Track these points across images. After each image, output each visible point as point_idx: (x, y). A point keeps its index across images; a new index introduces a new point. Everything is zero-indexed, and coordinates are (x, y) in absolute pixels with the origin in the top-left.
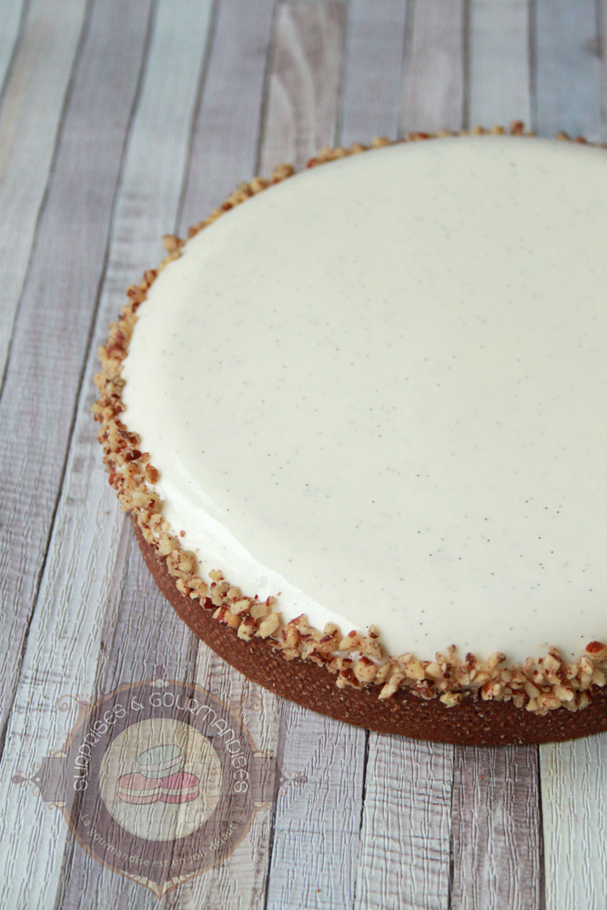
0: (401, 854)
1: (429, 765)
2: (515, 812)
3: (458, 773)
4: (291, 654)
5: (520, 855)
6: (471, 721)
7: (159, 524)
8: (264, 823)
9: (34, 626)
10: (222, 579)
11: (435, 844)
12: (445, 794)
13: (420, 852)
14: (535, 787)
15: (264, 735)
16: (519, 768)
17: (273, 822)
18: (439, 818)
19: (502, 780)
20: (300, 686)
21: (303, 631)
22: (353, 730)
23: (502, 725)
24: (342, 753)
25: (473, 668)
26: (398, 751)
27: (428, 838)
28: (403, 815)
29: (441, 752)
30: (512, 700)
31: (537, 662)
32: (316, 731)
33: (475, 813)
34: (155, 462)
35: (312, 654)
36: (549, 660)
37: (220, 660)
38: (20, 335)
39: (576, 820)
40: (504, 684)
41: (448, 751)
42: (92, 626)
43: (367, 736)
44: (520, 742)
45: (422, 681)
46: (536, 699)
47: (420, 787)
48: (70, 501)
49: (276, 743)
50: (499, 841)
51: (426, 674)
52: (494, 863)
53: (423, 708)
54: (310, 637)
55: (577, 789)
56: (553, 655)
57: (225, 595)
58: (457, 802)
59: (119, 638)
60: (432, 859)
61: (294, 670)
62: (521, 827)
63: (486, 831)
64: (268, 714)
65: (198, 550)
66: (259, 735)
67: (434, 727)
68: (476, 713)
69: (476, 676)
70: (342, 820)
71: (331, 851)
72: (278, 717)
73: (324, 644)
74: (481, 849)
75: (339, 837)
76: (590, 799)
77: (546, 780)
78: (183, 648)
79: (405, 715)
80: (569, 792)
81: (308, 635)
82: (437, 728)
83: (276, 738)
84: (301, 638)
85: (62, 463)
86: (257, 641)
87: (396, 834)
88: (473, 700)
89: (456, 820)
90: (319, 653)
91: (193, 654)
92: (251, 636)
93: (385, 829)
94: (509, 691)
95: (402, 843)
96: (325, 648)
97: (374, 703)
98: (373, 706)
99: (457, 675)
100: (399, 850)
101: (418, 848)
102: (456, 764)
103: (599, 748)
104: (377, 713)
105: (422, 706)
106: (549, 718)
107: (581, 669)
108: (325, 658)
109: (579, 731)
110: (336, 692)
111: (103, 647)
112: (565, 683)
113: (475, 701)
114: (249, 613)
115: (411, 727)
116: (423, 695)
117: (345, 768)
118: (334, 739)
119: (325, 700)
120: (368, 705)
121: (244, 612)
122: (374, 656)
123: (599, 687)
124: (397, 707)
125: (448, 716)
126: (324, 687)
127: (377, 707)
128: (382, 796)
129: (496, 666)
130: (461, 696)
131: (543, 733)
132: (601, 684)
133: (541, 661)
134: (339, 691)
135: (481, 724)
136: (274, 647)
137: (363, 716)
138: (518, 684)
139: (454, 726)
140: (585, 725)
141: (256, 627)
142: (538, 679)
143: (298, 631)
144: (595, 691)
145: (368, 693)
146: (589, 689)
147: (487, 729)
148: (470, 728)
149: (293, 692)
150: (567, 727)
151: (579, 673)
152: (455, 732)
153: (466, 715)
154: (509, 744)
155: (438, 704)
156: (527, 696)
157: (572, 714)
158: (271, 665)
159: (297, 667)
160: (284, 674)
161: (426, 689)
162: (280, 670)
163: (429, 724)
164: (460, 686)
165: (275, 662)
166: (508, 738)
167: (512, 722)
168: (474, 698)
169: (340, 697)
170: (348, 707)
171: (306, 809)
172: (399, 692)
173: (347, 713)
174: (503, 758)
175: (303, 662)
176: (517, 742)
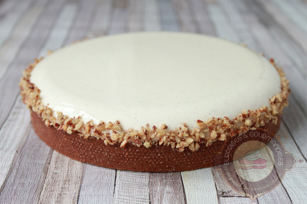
0: (130, 200)
1: (140, 178)
2: (173, 187)
3: (151, 180)
4: (87, 136)
5: (177, 199)
6: (155, 158)
7: (39, 104)
8: (76, 194)
10: (62, 114)
11: (143, 197)
12: (146, 184)
13: (138, 200)
14: (181, 182)
15: (77, 172)
16: (174, 178)
17: (79, 193)
18: (144, 190)
19: (168, 180)
20: (91, 153)
21: (91, 125)
22: (111, 170)
23: (167, 160)
24: (107, 176)
25: (156, 131)
26: (128, 175)
27: (140, 195)
28: (130, 190)
30: (170, 146)
31: (179, 129)
32: (96, 171)
33: (158, 188)
34: (40, 88)
35: (95, 132)
36: (183, 128)
37: (61, 155)
39: (197, 189)
40: (167, 136)
41: (147, 175)
42: (14, 147)
43: (116, 172)
44: (174, 169)
45: (137, 136)
46: (179, 143)
47: (137, 183)
49: (81, 174)
50: (168, 195)
51: (138, 133)
52: (167, 201)
53: (138, 152)
54: (94, 127)
55: (196, 182)
56: (185, 126)
57: (63, 118)
58: (151, 186)
59: (23, 150)
60: (142, 201)
61: (88, 145)
62: (176, 191)
63: (163, 193)
64: (78, 167)
65: (53, 107)
66: (74, 173)
67: (141, 163)
68: (157, 154)
69: (156, 135)
70: (107, 192)
71: (102, 200)
72: (82, 168)
73: (99, 126)
74: (161, 197)
75: (106, 196)
76: (202, 184)
77: (185, 180)
78: (47, 152)
79: (130, 158)
80: (193, 182)
81: (93, 126)
83: (81, 173)
84: (91, 127)
86: (74, 133)
87: (128, 195)
89: (151, 190)
90: (97, 131)
91: (51, 153)
92: (72, 131)
93: (123, 193)
94: (169, 140)
95: (130, 197)
96: (99, 128)
98: (118, 155)
99: (150, 134)
101: (136, 198)
102: (150, 177)
103: (203, 172)
104: (119, 159)
105: (137, 152)
106: (184, 157)
107: (196, 131)
108: (100, 133)
109: (195, 165)
110: (104, 152)
111: (17, 152)
112: (190, 136)
113: (157, 147)
114: (72, 122)
115: (133, 164)
116: (137, 144)
117: (108, 179)
118: (104, 173)
119: (100, 157)
120: (116, 155)
121: (69, 122)
122: (118, 130)
123: (202, 138)
124: (127, 154)
125: (147, 156)
126: (100, 150)
127: (120, 156)
128: (122, 185)
129: (164, 129)
130: (151, 143)
131: (182, 165)
132: (203, 136)
133: (180, 128)
134: (105, 151)
135: (159, 160)
136: (81, 135)
137: (114, 162)
138: (173, 137)
139: (149, 161)
140: (197, 162)
141: (74, 127)
142: (180, 135)
143: (90, 125)
144: (201, 141)
145: (116, 149)
146: (199, 140)
147: (161, 162)
148: (155, 162)
149: (88, 158)
150: (191, 163)
151: (195, 133)
152: (149, 165)
153: (153, 155)
154: (170, 171)
155: (143, 150)
156: (176, 142)
157: (193, 156)
158: (80, 147)
159: (89, 143)
160: (84, 149)
161: (138, 140)
162: (83, 148)
163: (139, 162)
164: (151, 139)
165: (81, 144)
166: (169, 168)
167: (171, 159)
168: (156, 145)
169: (105, 154)
170: (109, 159)
171: (92, 189)
172: (128, 145)
173: (108, 162)
174: (168, 176)
175: (92, 139)
176: (173, 169)
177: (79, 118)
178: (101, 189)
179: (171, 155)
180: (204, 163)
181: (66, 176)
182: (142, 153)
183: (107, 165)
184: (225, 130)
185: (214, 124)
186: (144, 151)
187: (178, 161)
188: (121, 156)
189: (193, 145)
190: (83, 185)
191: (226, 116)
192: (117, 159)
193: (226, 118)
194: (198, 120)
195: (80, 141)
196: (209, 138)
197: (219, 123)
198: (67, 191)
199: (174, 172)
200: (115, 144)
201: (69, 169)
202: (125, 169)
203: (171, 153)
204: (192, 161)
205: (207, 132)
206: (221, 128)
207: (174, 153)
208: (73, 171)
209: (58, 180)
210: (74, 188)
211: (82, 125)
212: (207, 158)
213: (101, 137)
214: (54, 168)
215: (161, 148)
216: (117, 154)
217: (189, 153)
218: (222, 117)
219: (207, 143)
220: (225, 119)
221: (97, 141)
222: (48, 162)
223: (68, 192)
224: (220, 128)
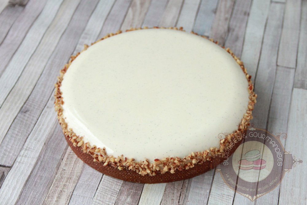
1: (116, 185)
2: (133, 199)
3: (122, 188)
4: (85, 152)
6: (127, 175)
7: (61, 115)
8: (71, 192)
9: (30, 136)
10: (72, 130)
11: (111, 204)
12: (117, 192)
14: (140, 194)
15: (78, 171)
16: (138, 189)
17: (73, 192)
18: (114, 198)
19: (132, 191)
20: (88, 160)
21: (88, 146)
22: (100, 173)
23: (134, 177)
24: (95, 178)
25: (126, 161)
26: (109, 180)
27: (109, 202)
28: (105, 196)
29: (120, 182)
30: (136, 171)
31: (142, 162)
32: (91, 172)
33: (123, 198)
34: (64, 100)
35: (89, 152)
36: (145, 162)
37: (72, 151)
38: (48, 64)
39: (147, 203)
40: (133, 166)
41: (121, 182)
42: (44, 139)
43: (103, 175)
45: (113, 163)
46: (141, 171)
47: (112, 190)
48: (48, 107)
49: (80, 174)
51: (114, 161)
53: (115, 170)
55: (151, 196)
56: (147, 161)
57: (72, 135)
58: (119, 194)
59: (49, 142)
61: (86, 156)
62: (133, 203)
63: (124, 203)
64: (80, 166)
65: (68, 122)
66: (76, 171)
68: (128, 173)
69: (127, 163)
70: (90, 194)
71: (85, 201)
72: (82, 167)
75: (88, 198)
76: (153, 199)
77: (143, 193)
78: (64, 147)
79: (111, 171)
80: (148, 196)
81: (89, 147)
82: (119, 175)
83: (80, 172)
84: (87, 148)
85: (48, 98)
86: (77, 147)
87: (102, 200)
88: (126, 169)
89: (118, 199)
91: (66, 149)
92: (76, 145)
93: (100, 198)
94: (134, 168)
95: (103, 202)
96: (92, 151)
98: (103, 167)
99: (122, 162)
100: (101, 204)
101: (106, 204)
102: (123, 185)
103: (159, 187)
104: (105, 170)
107: (153, 165)
108: (92, 154)
111: (45, 144)
112: (149, 168)
116: (114, 166)
117: (95, 182)
118: (95, 175)
119: (93, 164)
121: (76, 139)
123: (158, 170)
124: (109, 169)
128: (101, 190)
129: (132, 160)
130: (123, 168)
131: (145, 181)
135: (129, 176)
136: (82, 149)
138: (137, 167)
139: (123, 175)
140: (156, 180)
141: (78, 144)
142: (142, 166)
146: (155, 171)
148: (127, 177)
149: (86, 161)
152: (123, 177)
153: (125, 173)
154: (137, 182)
156: (139, 170)
160: (84, 157)
162: (83, 155)
163: (117, 174)
164: (123, 165)
165: (82, 153)
167: (137, 177)
170: (98, 167)
171: (82, 191)
172: (109, 165)
174: (135, 185)
176: (139, 182)
177: (81, 137)
178: (87, 191)
180: (161, 181)
181: (70, 174)
183: (97, 170)
184: (174, 166)
185: (167, 162)
188: (105, 168)
189: (150, 174)
190: (77, 186)
191: (178, 156)
192: (103, 169)
194: (156, 159)
196: (162, 170)
197: (171, 161)
200: (100, 163)
201: (74, 167)
202: (109, 175)
204: (152, 179)
205: (161, 166)
208: (76, 169)
209: (64, 176)
211: (82, 143)
212: (164, 178)
214: (64, 165)
215: (130, 171)
218: (175, 157)
219: (161, 173)
220: (177, 158)
222: (62, 158)
223: (66, 190)
224: (171, 165)
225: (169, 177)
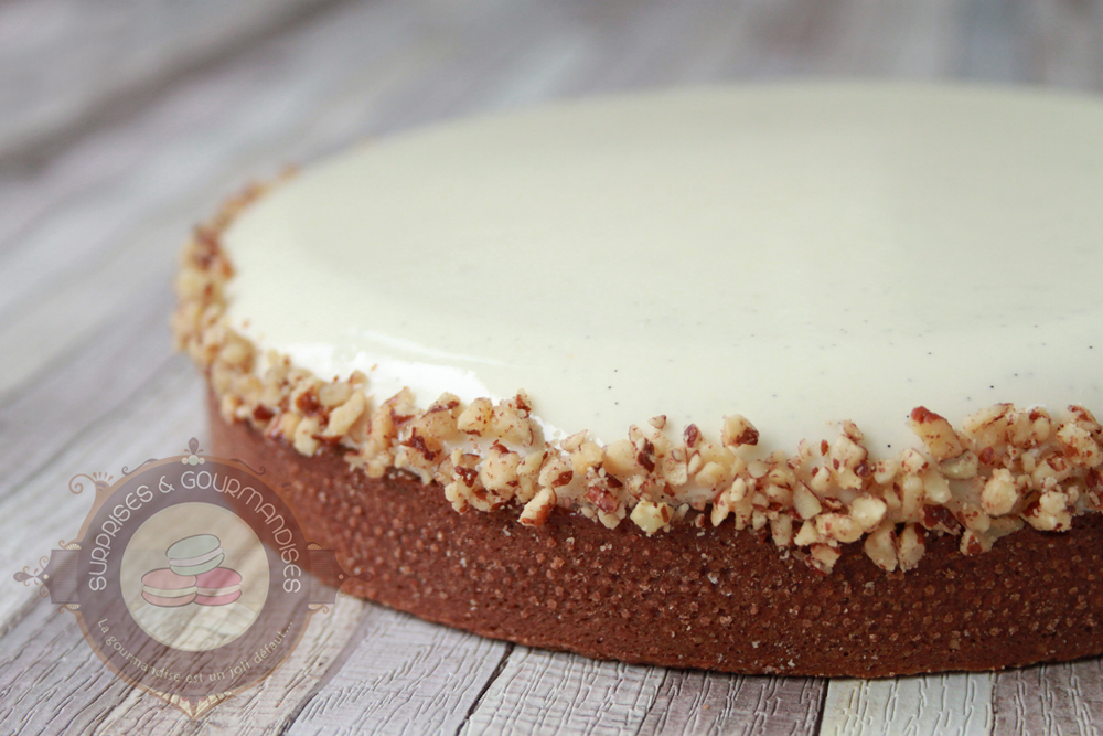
1: (611, 690)
3: (662, 701)
4: (376, 465)
6: (695, 594)
7: (214, 320)
10: (285, 363)
12: (630, 719)
15: (322, 641)
16: (782, 704)
19: (747, 711)
20: (397, 553)
21: (401, 411)
22: (484, 646)
23: (754, 611)
24: (454, 667)
25: (696, 451)
26: (558, 672)
29: (639, 677)
30: (768, 526)
31: (818, 450)
32: (416, 642)
35: (410, 444)
36: (839, 446)
40: (751, 482)
43: (508, 654)
44: (791, 664)
45: (597, 470)
46: (813, 521)
47: (585, 709)
49: (338, 651)
53: (608, 559)
55: (895, 731)
56: (851, 438)
57: (286, 383)
61: (385, 513)
64: (340, 620)
65: (262, 335)
66: (311, 641)
67: (625, 614)
68: (704, 572)
69: (699, 469)
72: (355, 624)
73: (430, 418)
77: (833, 720)
79: (573, 584)
80: (877, 733)
81: (407, 418)
84: (398, 421)
86: (325, 447)
90: (420, 439)
92: (315, 437)
94: (760, 499)
96: (431, 426)
97: (517, 562)
98: (515, 568)
99: (665, 464)
102: (663, 691)
103: (946, 692)
104: (523, 589)
105: (603, 555)
106: (845, 603)
107: (903, 464)
108: (432, 450)
109: (907, 654)
110: (454, 548)
112: (870, 487)
113: (699, 535)
114: (317, 395)
115: (585, 619)
116: (601, 514)
117: (453, 682)
118: (446, 652)
119: (437, 576)
120: (509, 570)
121: (308, 395)
122: (518, 440)
123: (939, 508)
124: (556, 563)
125: (651, 580)
126: (434, 540)
127: (524, 571)
128: (506, 713)
129: (739, 441)
130: (670, 512)
131: (835, 645)
132: (940, 495)
133: (825, 448)
134: (458, 543)
135: (714, 605)
136: (353, 462)
137: (500, 604)
138: (780, 486)
139: (662, 609)
140: (918, 638)
141: (325, 421)
142: (819, 481)
143: (392, 412)
144: (930, 519)
145: (508, 534)
146: (919, 515)
147: (725, 620)
148: (694, 616)
149: (386, 577)
150: (883, 638)
151: (899, 475)
152: (666, 629)
153: (685, 579)
154: (769, 669)
155: (631, 547)
156: (798, 516)
157: (892, 602)
158: (352, 521)
159: (392, 505)
160: (371, 535)
161: (607, 492)
162: (365, 526)
163: (616, 608)
164: (669, 490)
165: (357, 510)
166: (767, 651)
167: (773, 604)
168: (698, 525)
169: (460, 558)
170: (475, 584)
171: (356, 716)
172: (558, 517)
173: (473, 602)
174: (755, 692)
175: (399, 480)
176: (786, 663)
177: (352, 380)
178: (397, 719)
179: (774, 587)
180: (955, 644)
182: (629, 566)
183: (467, 619)
184: (1065, 473)
185: (1007, 439)
186: (639, 552)
187: (814, 619)
188: (531, 572)
189: (884, 539)
190: (322, 696)
191: (1079, 404)
192: (511, 587)
193: (1079, 413)
194: (918, 405)
195: (352, 492)
196: (975, 508)
197: (1034, 434)
198: (233, 713)
199: (789, 676)
200: (496, 507)
202: (551, 643)
203: (773, 572)
204: (889, 627)
205: (966, 476)
206: (1044, 462)
207: (790, 575)
210: (275, 703)
211: (359, 409)
212: (973, 617)
213: (435, 469)
215: (723, 543)
216: (513, 561)
217: (869, 584)
218: (1055, 404)
219: (967, 535)
220: (1076, 415)
221: (422, 493)
223: (234, 719)
224: (1037, 464)
225: (1016, 608)
